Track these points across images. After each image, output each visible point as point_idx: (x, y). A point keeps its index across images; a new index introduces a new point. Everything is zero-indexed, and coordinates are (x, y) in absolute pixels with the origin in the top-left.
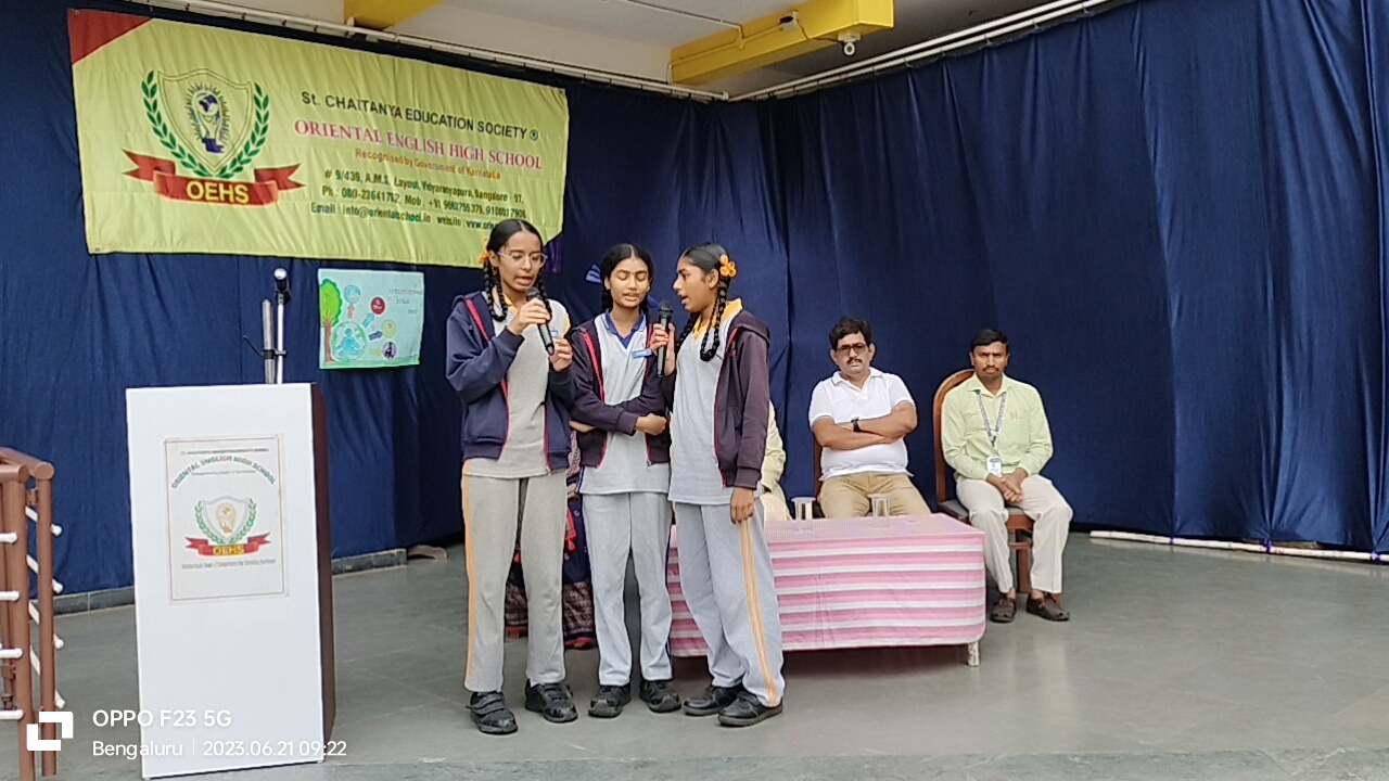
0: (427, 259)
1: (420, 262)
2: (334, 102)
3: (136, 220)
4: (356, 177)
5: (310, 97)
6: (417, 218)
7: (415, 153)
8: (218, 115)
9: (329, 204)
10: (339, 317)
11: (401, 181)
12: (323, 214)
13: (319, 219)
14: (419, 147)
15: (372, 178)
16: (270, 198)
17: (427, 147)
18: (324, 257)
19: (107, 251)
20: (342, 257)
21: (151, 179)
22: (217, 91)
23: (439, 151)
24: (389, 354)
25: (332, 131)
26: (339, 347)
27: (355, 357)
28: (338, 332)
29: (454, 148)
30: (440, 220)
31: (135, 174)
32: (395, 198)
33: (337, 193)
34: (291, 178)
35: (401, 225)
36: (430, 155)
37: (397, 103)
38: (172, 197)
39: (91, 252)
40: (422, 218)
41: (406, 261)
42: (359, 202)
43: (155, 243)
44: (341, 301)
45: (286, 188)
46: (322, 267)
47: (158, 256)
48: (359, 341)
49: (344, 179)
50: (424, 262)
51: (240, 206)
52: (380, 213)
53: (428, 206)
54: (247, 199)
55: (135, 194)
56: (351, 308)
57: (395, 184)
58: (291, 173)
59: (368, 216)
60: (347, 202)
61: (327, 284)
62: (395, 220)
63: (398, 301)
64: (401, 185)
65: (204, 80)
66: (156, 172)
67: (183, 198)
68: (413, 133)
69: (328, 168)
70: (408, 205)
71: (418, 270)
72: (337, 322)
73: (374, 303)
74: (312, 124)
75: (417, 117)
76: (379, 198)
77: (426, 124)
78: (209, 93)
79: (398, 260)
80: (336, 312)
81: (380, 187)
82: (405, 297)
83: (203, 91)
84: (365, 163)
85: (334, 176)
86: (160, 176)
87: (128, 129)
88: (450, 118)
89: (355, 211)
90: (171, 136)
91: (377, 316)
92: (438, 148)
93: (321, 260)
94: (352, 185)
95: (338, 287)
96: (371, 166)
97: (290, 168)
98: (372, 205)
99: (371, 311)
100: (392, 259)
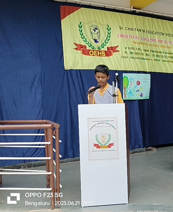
0: (151, 70)
1: (150, 71)
2: (128, 29)
3: (77, 61)
4: (133, 49)
5: (121, 28)
6: (149, 59)
7: (148, 42)
8: (98, 33)
9: (126, 56)
10: (128, 86)
11: (145, 50)
12: (125, 59)
13: (124, 60)
14: (149, 41)
15: (137, 49)
16: (111, 54)
17: (152, 40)
18: (125, 70)
19: (69, 69)
20: (130, 70)
21: (80, 50)
22: (98, 26)
23: (155, 41)
24: (141, 96)
25: (127, 36)
26: (128, 94)
27: (132, 97)
28: (128, 90)
29: (159, 40)
30: (155, 60)
31: (76, 49)
32: (143, 54)
33: (128, 53)
34: (117, 49)
35: (144, 61)
36: (152, 42)
37: (144, 29)
38: (86, 55)
39: (65, 69)
40: (150, 59)
41: (146, 71)
42: (134, 55)
43: (81, 67)
44: (128, 82)
45: (115, 52)
46: (124, 73)
47: (82, 71)
48: (133, 92)
49: (130, 49)
50: (151, 71)
51: (103, 57)
52: (139, 58)
53: (151, 56)
54: (105, 55)
55: (76, 54)
56: (131, 84)
57: (143, 50)
58: (117, 48)
59: (137, 59)
60: (131, 55)
61: (125, 77)
62: (143, 60)
63: (144, 82)
64: (145, 51)
65: (94, 23)
66: (82, 48)
67: (88, 55)
68: (148, 37)
69: (126, 46)
70: (146, 56)
71: (149, 73)
72: (127, 87)
73: (137, 82)
74: (122, 35)
75: (149, 32)
76: (139, 54)
77: (151, 34)
78: (96, 27)
79: (144, 71)
80: (127, 85)
81: (139, 51)
82: (146, 81)
83: (94, 26)
84: (136, 45)
85: (127, 48)
86: (83, 50)
87: (75, 37)
88: (158, 32)
89: (133, 58)
90: (86, 39)
91: (138, 86)
92: (154, 40)
93: (124, 71)
94: (132, 51)
95: (128, 78)
96: (137, 46)
97: (116, 46)
98: (137, 56)
99: (136, 84)
100: (142, 70)
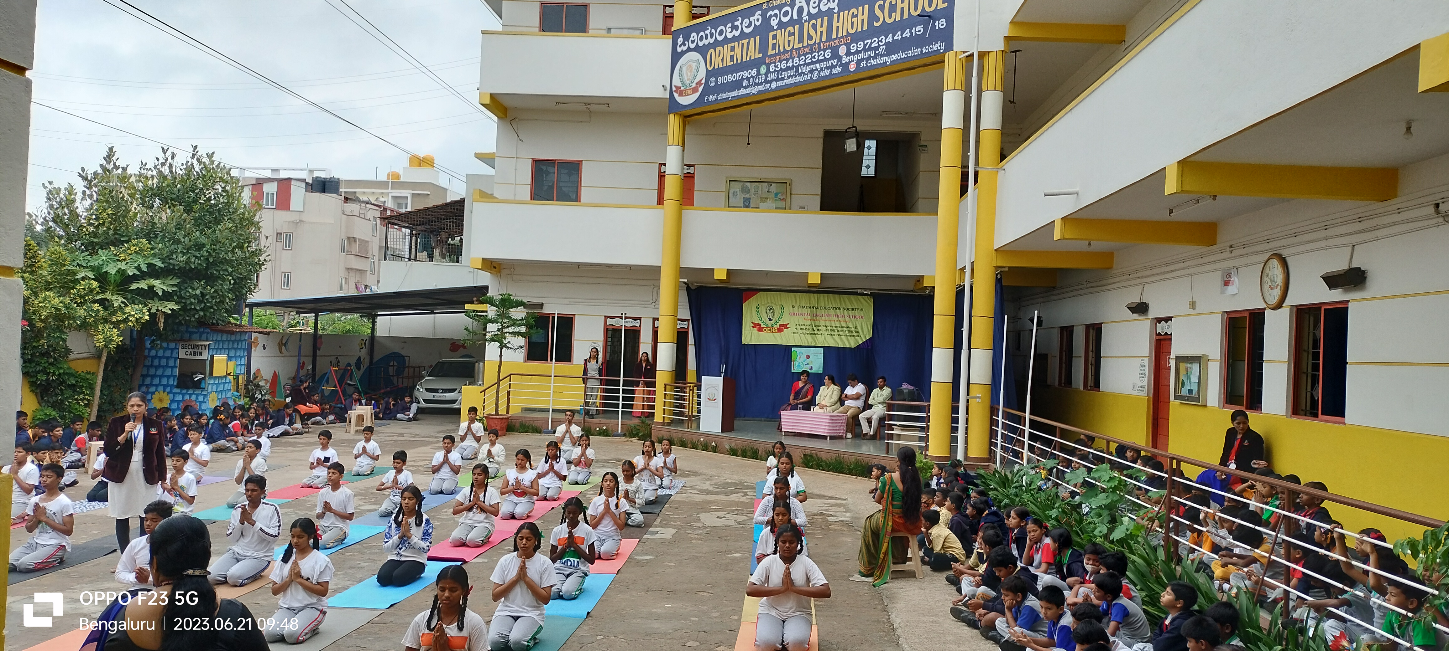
1: (822, 346)
3: (753, 337)
4: (804, 325)
5: (795, 308)
7: (822, 318)
8: (772, 313)
9: (797, 332)
13: (795, 336)
16: (782, 331)
17: (826, 316)
19: (746, 344)
20: (803, 345)
21: (758, 329)
22: (773, 306)
25: (799, 314)
28: (797, 363)
29: (835, 315)
30: (828, 335)
31: (754, 327)
32: (815, 330)
33: (799, 330)
37: (818, 306)
38: (761, 332)
39: (743, 344)
40: (823, 334)
41: (817, 346)
42: (804, 331)
43: (756, 342)
44: (798, 356)
45: (786, 329)
47: (759, 345)
51: (776, 334)
52: (810, 334)
53: (824, 331)
54: (777, 332)
55: (753, 332)
56: (802, 357)
58: (788, 325)
62: (817, 336)
63: (814, 356)
64: (816, 326)
65: (770, 304)
66: (758, 326)
67: (763, 332)
68: (821, 313)
69: (797, 324)
70: (818, 331)
74: (792, 313)
75: (823, 308)
78: (771, 308)
80: (796, 359)
81: (810, 327)
82: (819, 355)
83: (769, 307)
85: (800, 326)
87: (752, 318)
88: (834, 307)
89: (805, 334)
90: (762, 318)
91: (809, 360)
92: (830, 316)
93: (794, 346)
95: (798, 352)
96: (809, 323)
98: (808, 332)
100: (811, 345)
